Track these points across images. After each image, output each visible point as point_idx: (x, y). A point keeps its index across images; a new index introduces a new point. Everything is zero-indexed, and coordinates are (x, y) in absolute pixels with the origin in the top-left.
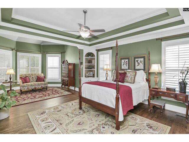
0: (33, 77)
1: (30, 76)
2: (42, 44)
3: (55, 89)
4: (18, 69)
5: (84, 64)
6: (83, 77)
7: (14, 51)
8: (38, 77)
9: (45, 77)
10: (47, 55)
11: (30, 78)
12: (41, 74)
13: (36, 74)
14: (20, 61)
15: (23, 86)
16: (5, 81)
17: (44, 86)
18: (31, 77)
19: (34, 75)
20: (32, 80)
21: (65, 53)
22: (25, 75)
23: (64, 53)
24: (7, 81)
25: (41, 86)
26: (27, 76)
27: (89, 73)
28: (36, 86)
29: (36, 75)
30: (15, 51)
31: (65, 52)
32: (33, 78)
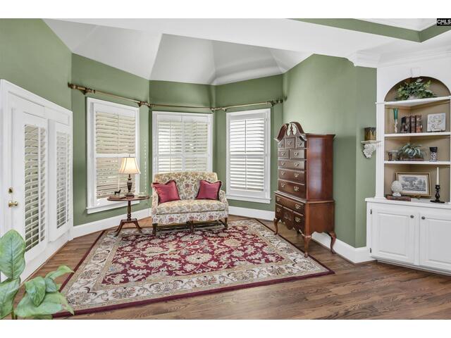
0: (190, 182)
1: (182, 180)
2: (215, 84)
3: (253, 227)
4: (154, 159)
5: (381, 134)
6: (373, 195)
7: (145, 108)
8: (201, 182)
9: (221, 185)
10: (227, 114)
11: (181, 187)
12: (210, 175)
13: (197, 175)
14: (160, 137)
15: (158, 211)
16: (116, 193)
17: (216, 216)
18: (184, 184)
19: (191, 178)
20: (186, 192)
21: (285, 103)
22: (168, 175)
23: (282, 101)
24: (119, 192)
25: (208, 214)
26: (174, 178)
27: (406, 180)
28: (195, 214)
29: (198, 177)
30: (148, 109)
31: (286, 99)
32: (187, 186)
